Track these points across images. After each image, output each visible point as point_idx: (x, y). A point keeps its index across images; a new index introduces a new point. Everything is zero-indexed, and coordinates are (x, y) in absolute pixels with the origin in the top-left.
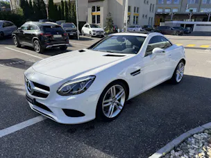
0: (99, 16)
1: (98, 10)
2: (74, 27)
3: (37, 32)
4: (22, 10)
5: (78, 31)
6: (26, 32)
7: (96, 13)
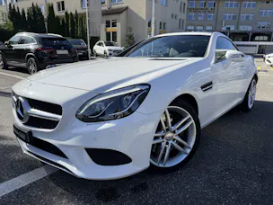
0: (114, 33)
1: (114, 25)
2: (83, 45)
3: (32, 46)
4: (11, 23)
5: (89, 50)
6: (16, 46)
7: (111, 29)
